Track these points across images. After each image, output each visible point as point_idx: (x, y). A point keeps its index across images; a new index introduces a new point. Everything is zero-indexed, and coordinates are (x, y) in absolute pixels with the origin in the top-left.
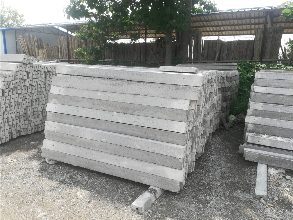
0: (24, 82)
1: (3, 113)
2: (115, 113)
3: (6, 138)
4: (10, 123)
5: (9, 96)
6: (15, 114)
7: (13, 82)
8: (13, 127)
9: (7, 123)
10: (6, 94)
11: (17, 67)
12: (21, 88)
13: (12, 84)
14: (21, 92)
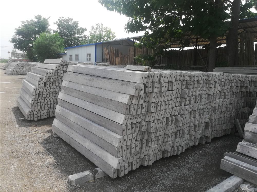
0: (61, 78)
1: (44, 98)
2: (88, 103)
3: (44, 115)
4: (49, 106)
5: (49, 86)
6: (53, 100)
7: (53, 77)
8: (51, 109)
9: (46, 105)
10: (47, 86)
11: (57, 67)
12: (59, 82)
13: (52, 79)
14: (59, 85)
